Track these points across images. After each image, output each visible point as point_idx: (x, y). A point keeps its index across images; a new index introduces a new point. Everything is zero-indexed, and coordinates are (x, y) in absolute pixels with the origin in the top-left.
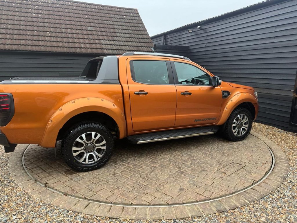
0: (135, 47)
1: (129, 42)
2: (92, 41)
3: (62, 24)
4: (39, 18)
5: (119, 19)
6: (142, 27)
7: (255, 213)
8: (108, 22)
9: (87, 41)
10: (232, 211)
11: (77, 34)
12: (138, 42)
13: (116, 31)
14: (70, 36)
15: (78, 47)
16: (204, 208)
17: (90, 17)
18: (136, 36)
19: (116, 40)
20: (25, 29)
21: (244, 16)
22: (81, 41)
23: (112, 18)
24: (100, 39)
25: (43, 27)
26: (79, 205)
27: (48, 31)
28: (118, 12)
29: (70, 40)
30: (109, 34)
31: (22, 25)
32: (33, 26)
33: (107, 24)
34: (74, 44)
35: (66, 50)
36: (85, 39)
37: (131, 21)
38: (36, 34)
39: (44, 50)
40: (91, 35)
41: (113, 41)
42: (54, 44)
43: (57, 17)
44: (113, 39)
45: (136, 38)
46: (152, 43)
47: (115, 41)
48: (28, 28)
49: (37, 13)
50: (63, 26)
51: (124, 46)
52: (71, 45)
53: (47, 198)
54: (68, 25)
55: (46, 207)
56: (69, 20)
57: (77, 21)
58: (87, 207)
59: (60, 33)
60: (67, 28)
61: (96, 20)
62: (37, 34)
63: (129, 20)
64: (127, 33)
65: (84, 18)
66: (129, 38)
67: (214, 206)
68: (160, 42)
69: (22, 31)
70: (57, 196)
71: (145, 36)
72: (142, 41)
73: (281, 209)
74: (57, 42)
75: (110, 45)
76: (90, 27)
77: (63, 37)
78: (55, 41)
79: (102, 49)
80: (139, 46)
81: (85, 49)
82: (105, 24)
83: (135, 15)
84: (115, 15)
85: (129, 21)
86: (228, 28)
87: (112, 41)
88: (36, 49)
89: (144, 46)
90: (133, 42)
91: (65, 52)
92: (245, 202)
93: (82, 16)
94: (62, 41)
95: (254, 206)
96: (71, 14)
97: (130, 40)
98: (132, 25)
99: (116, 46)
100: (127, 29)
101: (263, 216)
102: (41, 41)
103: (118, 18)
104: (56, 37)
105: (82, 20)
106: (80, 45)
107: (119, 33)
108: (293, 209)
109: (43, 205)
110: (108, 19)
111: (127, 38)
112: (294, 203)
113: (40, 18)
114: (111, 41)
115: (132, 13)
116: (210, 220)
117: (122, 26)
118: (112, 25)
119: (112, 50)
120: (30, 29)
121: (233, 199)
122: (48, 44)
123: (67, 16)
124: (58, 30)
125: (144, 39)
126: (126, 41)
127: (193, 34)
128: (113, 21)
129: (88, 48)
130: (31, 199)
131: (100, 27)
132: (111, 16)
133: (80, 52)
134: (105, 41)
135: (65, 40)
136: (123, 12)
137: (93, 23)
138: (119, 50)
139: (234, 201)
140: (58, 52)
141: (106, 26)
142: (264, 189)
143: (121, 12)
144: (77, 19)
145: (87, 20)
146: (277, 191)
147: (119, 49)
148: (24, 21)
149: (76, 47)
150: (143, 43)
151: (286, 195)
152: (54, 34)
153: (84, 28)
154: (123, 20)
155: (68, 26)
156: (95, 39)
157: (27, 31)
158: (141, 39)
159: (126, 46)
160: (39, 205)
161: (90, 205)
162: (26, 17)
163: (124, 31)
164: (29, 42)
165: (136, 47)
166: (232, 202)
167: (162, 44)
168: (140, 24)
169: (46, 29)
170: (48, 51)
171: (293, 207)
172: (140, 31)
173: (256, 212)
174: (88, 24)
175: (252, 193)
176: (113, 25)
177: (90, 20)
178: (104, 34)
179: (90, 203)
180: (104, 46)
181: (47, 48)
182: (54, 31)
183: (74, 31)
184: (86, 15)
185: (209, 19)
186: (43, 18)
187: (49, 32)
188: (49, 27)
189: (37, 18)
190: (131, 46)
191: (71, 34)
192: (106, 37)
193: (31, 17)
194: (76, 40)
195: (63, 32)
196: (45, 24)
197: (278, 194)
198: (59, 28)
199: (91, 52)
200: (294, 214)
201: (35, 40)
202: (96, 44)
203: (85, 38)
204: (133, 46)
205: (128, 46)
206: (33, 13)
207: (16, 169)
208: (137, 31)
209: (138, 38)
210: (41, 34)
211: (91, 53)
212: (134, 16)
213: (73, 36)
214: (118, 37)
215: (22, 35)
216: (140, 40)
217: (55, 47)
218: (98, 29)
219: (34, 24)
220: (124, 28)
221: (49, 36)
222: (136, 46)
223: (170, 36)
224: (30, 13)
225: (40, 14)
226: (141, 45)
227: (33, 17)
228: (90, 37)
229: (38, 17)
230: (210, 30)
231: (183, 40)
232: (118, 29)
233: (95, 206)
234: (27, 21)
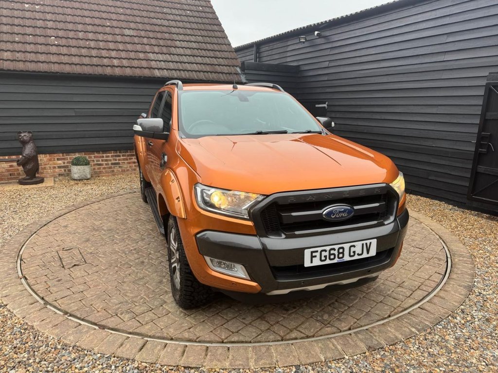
0: (207, 66)
1: (197, 56)
2: (132, 55)
3: (77, 23)
4: (36, 11)
5: (178, 16)
6: (220, 31)
7: (430, 350)
8: (159, 22)
9: (123, 55)
10: (391, 347)
11: (106, 42)
12: (213, 57)
13: (175, 37)
14: (92, 44)
15: (108, 64)
16: (345, 345)
17: (128, 12)
18: (209, 47)
19: (175, 52)
20: (10, 31)
21: (394, 16)
22: (113, 54)
23: (166, 14)
24: (147, 52)
25: (44, 28)
26: (128, 346)
27: (54, 35)
28: (176, 5)
29: (94, 53)
30: (161, 42)
31: (6, 25)
32: (26, 26)
33: (159, 26)
34: (100, 59)
35: (87, 70)
36: (120, 50)
37: (200, 20)
38: (31, 40)
39: (46, 70)
40: (131, 43)
41: (170, 54)
42: (65, 59)
43: (69, 11)
44: (169, 51)
45: (209, 50)
46: (236, 59)
47: (173, 55)
48: (16, 29)
49: (32, 3)
50: (80, 27)
51: (189, 63)
52: (95, 61)
53: (69, 335)
54: (88, 25)
55: (68, 351)
56: (89, 17)
57: (105, 19)
58: (143, 350)
59: (74, 40)
60: (88, 32)
61: (139, 17)
62: (33, 42)
63: (196, 18)
64: (193, 42)
65: (116, 14)
66: (197, 49)
67: (361, 340)
68: (250, 58)
69: (5, 35)
70: (87, 332)
71: (224, 47)
72: (220, 56)
73: (470, 340)
74: (69, 55)
75: (164, 61)
76: (129, 29)
77: (81, 47)
78: (67, 54)
79: (150, 68)
80: (214, 63)
81: (120, 68)
82: (155, 25)
83: (207, 10)
84: (172, 10)
85: (197, 20)
86: (367, 36)
87: (167, 55)
88: (31, 67)
89: (223, 64)
90: (204, 57)
91: (84, 74)
92: (411, 331)
93: (113, 10)
94: (79, 55)
95: (427, 337)
96: (93, 6)
97: (198, 54)
98: (202, 27)
99: (174, 63)
100: (193, 34)
101: (442, 355)
102: (41, 53)
103: (176, 15)
104: (67, 47)
105: (114, 17)
106: (112, 61)
107: (180, 41)
108: (490, 340)
109: (63, 348)
110: (160, 16)
111: (194, 49)
112: (489, 330)
113: (38, 12)
114: (165, 54)
115: (202, 7)
116: (357, 365)
117: (184, 30)
118: (167, 27)
119: (167, 70)
120: (21, 32)
121: (390, 327)
122: (54, 59)
123: (86, 10)
124: (71, 35)
125: (222, 51)
126: (191, 55)
127: (307, 44)
128: (168, 20)
129: (126, 67)
130: (39, 338)
131: (145, 31)
132: (165, 10)
133: (111, 74)
134: (155, 54)
135: (84, 52)
136: (185, 5)
137: (133, 22)
138: (180, 70)
139: (393, 331)
140: (73, 73)
141: (157, 28)
142: (439, 308)
143: (182, 4)
144: (104, 15)
145: (122, 17)
146: (460, 310)
147: (181, 68)
148: (9, 16)
149: (105, 66)
150: (222, 58)
151: (475, 317)
152: (63, 42)
153: (117, 31)
154: (185, 19)
155: (90, 28)
156: (138, 51)
157: (14, 35)
158: (218, 52)
159: (193, 63)
160: (56, 348)
161: (148, 346)
162: (11, 9)
163: (187, 38)
164: (19, 56)
165: (210, 66)
166: (390, 332)
167: (253, 61)
168: (215, 26)
169: (49, 32)
170: (54, 72)
171: (489, 337)
172: (216, 37)
173: (431, 348)
174: (124, 25)
175: (421, 316)
176: (169, 26)
177: (128, 17)
178: (153, 42)
179: (147, 341)
180: (153, 64)
181: (52, 65)
182: (64, 36)
183: (100, 37)
184: (120, 9)
185: (334, 19)
186: (43, 13)
187: (55, 37)
188: (55, 29)
189: (33, 12)
190: (200, 64)
191: (95, 42)
192: (156, 47)
193: (21, 10)
194: (104, 53)
195: (81, 37)
196: (48, 23)
197: (462, 315)
198: (73, 30)
199: (131, 74)
200: (492, 348)
201: (30, 50)
202: (139, 60)
203: (121, 48)
204: (204, 64)
205: (196, 64)
206: (25, 3)
207: (8, 283)
208: (211, 38)
209: (212, 51)
210: (41, 40)
211: (131, 76)
212: (204, 12)
213: (99, 45)
214: (178, 48)
215: (6, 42)
216: (215, 53)
217: (67, 65)
218: (143, 33)
219: (28, 22)
220: (189, 32)
221: (55, 45)
222: (210, 64)
223: (267, 48)
224: (18, 3)
225: (37, 5)
226: (217, 62)
227: (25, 10)
228: (130, 47)
229: (34, 9)
230: (336, 38)
231: (289, 54)
232: (177, 34)
233: (156, 346)
234: (15, 17)
